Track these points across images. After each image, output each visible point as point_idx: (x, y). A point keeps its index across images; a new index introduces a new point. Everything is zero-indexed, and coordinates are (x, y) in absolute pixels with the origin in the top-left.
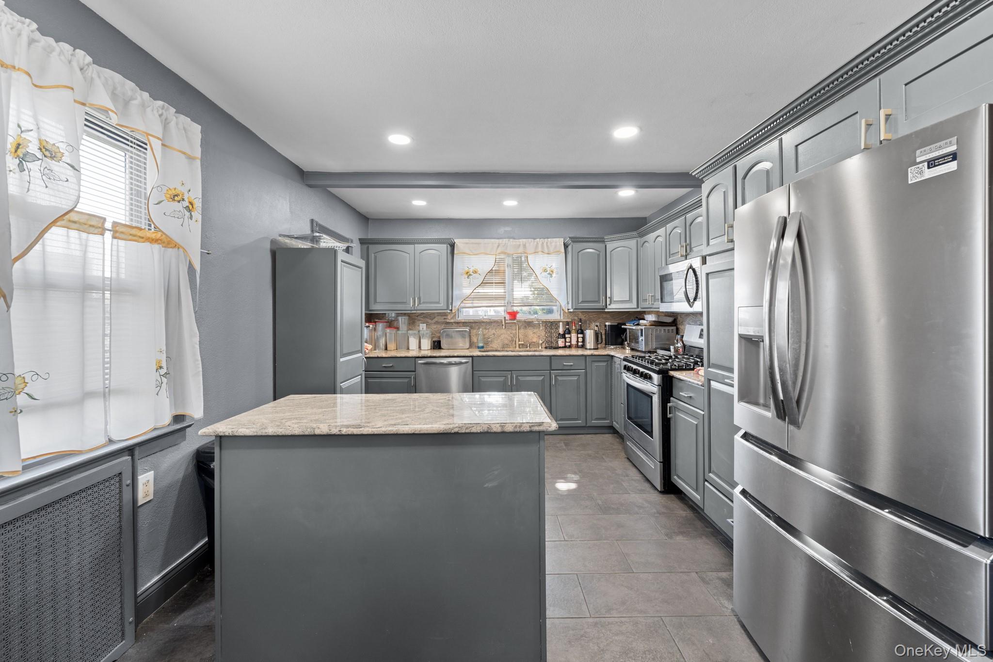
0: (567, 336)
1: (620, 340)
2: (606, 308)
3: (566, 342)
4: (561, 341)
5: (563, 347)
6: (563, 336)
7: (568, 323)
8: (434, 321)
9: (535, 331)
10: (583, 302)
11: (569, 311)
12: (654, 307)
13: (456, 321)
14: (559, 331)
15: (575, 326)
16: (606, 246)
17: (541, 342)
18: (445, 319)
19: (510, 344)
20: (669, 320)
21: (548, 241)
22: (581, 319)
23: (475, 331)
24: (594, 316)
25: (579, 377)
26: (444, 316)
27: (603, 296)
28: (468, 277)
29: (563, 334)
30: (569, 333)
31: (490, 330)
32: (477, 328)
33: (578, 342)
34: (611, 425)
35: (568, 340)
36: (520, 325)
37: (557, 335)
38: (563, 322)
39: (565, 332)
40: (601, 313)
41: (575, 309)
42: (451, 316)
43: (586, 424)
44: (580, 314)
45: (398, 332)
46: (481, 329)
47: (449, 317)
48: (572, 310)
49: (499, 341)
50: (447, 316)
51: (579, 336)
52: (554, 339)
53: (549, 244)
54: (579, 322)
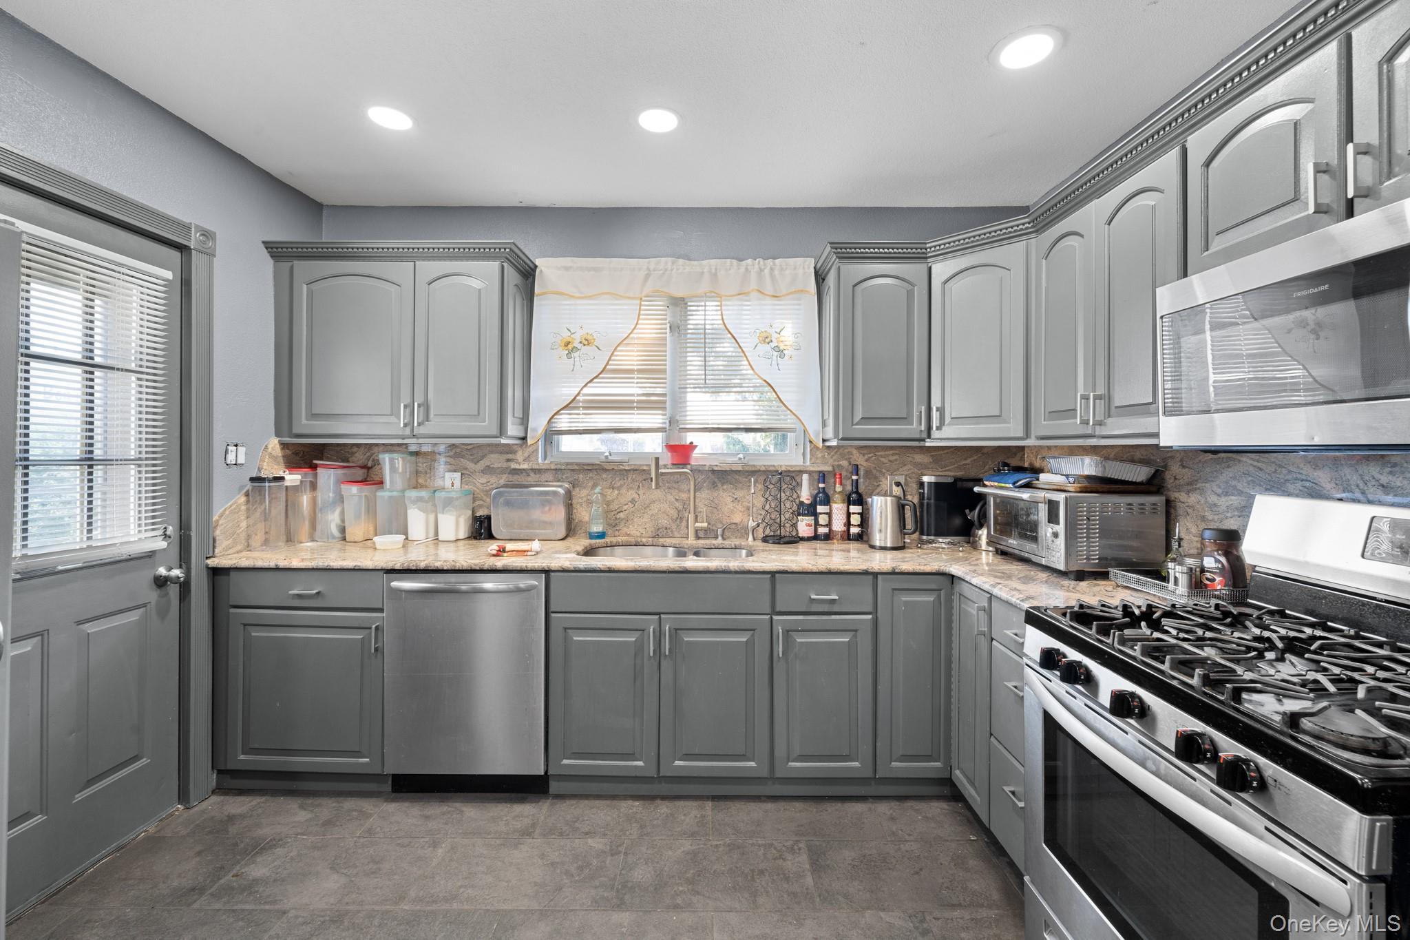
0: (820, 509)
1: (957, 521)
2: (929, 437)
3: (817, 524)
4: (805, 522)
5: (809, 539)
6: (811, 510)
7: (823, 476)
8: (482, 464)
9: (739, 494)
10: (865, 420)
11: (827, 444)
12: (1105, 433)
13: (536, 467)
14: (799, 497)
15: (841, 484)
16: (930, 269)
17: (752, 524)
18: (509, 460)
19: (674, 527)
20: (1139, 474)
21: (774, 264)
22: (857, 466)
23: (584, 492)
24: (892, 458)
25: (855, 636)
26: (507, 453)
27: (919, 404)
28: (569, 355)
29: (810, 505)
30: (827, 501)
31: (624, 491)
32: (590, 484)
33: (848, 524)
34: (946, 775)
35: (823, 520)
36: (701, 478)
37: (795, 508)
38: (810, 473)
39: (815, 497)
40: (914, 448)
41: (843, 439)
42: (526, 455)
43: (875, 771)
44: (855, 452)
45: (379, 494)
46: (598, 490)
47: (520, 456)
48: (834, 443)
49: (646, 518)
50: (514, 452)
51: (851, 511)
52: (787, 515)
53: (776, 272)
54: (852, 474)
